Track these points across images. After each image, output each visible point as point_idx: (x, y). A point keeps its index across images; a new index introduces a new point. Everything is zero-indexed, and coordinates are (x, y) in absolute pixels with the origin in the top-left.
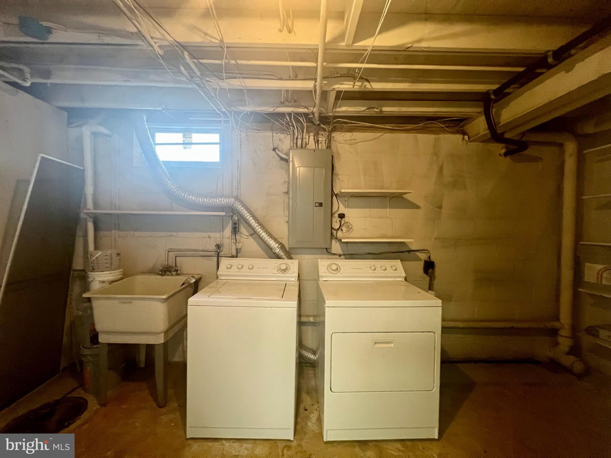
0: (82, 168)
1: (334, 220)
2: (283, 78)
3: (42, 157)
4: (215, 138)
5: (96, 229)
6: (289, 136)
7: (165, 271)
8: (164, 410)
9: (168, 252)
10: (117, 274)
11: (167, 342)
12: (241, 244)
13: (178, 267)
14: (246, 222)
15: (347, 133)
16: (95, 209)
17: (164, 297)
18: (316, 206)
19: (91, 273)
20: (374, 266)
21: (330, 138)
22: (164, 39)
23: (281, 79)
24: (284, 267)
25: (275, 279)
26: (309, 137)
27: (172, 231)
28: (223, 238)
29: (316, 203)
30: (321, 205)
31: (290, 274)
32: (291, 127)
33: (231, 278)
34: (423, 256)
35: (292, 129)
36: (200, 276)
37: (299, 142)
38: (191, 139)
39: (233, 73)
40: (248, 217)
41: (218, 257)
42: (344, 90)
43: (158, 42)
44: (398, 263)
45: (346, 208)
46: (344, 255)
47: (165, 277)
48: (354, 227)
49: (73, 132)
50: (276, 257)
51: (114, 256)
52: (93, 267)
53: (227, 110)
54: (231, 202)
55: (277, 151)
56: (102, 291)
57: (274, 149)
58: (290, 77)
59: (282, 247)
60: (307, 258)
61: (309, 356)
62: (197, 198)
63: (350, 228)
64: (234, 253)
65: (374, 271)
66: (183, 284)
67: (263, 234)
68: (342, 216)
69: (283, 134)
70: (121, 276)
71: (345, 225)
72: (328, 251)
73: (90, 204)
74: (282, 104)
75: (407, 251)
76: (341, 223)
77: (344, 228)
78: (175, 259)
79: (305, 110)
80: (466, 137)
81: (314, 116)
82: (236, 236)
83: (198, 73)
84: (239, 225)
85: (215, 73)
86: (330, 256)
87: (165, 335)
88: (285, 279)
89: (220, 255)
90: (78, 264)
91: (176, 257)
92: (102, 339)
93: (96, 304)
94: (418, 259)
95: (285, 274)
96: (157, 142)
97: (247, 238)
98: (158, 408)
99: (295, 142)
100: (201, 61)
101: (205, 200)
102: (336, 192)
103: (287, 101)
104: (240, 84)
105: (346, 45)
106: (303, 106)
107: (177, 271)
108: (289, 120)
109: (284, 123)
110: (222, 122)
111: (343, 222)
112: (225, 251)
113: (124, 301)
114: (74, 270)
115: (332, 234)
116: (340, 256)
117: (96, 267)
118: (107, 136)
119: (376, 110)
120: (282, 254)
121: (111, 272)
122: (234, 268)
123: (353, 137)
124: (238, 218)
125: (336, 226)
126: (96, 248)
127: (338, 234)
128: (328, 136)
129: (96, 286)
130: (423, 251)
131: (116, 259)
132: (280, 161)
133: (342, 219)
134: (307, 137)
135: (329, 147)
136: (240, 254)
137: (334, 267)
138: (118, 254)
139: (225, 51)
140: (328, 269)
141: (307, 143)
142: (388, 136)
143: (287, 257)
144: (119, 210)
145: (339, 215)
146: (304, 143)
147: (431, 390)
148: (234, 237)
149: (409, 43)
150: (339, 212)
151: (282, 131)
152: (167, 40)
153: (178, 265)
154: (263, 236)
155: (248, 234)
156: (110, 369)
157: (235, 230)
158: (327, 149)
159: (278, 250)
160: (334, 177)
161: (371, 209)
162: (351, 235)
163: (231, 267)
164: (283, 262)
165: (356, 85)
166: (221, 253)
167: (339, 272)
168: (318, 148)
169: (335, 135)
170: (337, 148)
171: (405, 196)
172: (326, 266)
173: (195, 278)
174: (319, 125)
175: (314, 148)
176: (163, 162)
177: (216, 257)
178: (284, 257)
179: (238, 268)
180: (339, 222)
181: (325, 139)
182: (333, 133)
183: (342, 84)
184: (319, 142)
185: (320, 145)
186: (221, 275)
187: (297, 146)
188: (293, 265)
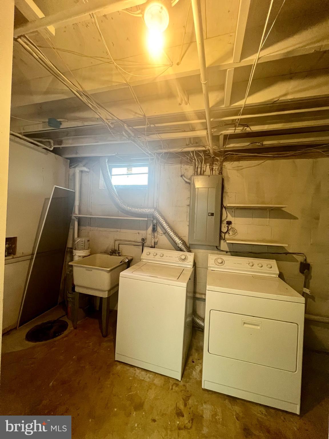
0: (74, 191)
1: (223, 225)
2: (186, 131)
3: (55, 187)
4: (145, 169)
5: (79, 225)
6: (192, 166)
7: (113, 253)
8: (106, 339)
9: (115, 241)
10: (88, 252)
11: (109, 297)
12: (157, 239)
13: (120, 251)
14: (161, 225)
15: (235, 162)
16: (79, 214)
17: (109, 269)
18: (209, 216)
19: (74, 251)
20: (252, 263)
21: (222, 167)
22: (113, 119)
23: (185, 131)
24: (183, 257)
25: (177, 265)
26: (206, 166)
27: (118, 229)
28: (147, 234)
29: (209, 213)
30: (212, 214)
31: (187, 262)
32: (194, 161)
33: (149, 261)
34: (300, 259)
35: (194, 162)
36: (132, 258)
37: (199, 170)
38: (132, 171)
39: (152, 131)
40: (162, 222)
41: (143, 246)
42: (229, 134)
43: (110, 122)
44: (273, 263)
45: (232, 217)
46: (230, 252)
47: (112, 256)
48: (238, 232)
49: (72, 171)
50: (179, 250)
51: (86, 241)
52: (75, 247)
53: (152, 153)
54: (152, 211)
55: (183, 177)
56: (79, 262)
57: (182, 176)
58: (190, 129)
59: (184, 243)
60: (201, 252)
61: (200, 323)
62: (132, 208)
63: (235, 232)
64: (153, 245)
65: (252, 267)
66: (121, 262)
67: (172, 234)
68: (229, 223)
69: (188, 165)
70: (89, 254)
71: (231, 230)
72: (218, 248)
73: (77, 211)
74: (187, 146)
75: (284, 253)
76: (228, 228)
77: (230, 232)
78: (119, 246)
79: (204, 149)
81: (210, 151)
82: (155, 233)
83: (133, 135)
84: (156, 227)
85: (142, 133)
86: (219, 252)
87: (108, 293)
88: (183, 266)
89: (144, 245)
90: (70, 245)
91: (119, 244)
92: (77, 289)
93: (75, 269)
94: (295, 260)
95: (184, 262)
96: (113, 174)
97: (162, 235)
98: (102, 337)
99: (196, 170)
100: (134, 127)
101: (137, 210)
102: (225, 205)
103: (191, 143)
104: (157, 137)
105: (225, 107)
106: (202, 146)
107: (119, 253)
108: (192, 156)
109: (189, 158)
110: (150, 159)
111: (230, 227)
112: (148, 243)
113: (88, 269)
114: (68, 248)
115: (220, 236)
116: (227, 252)
117: (77, 248)
118: (87, 172)
119: (258, 144)
120: (183, 247)
121: (84, 251)
122: (151, 255)
123: (240, 165)
124: (156, 222)
125: (224, 230)
126: (78, 236)
127: (226, 236)
128: (220, 165)
129: (76, 258)
130: (300, 254)
131: (87, 243)
132: (185, 184)
133: (229, 225)
134: (205, 167)
135: (221, 173)
136: (156, 245)
137: (220, 261)
138: (88, 241)
139: (146, 121)
140: (215, 262)
141: (205, 171)
142: (269, 162)
143: (187, 250)
144: (91, 215)
145: (227, 222)
146: (202, 171)
147: (294, 371)
148: (153, 234)
149: (276, 98)
150: (228, 220)
151: (187, 163)
152: (115, 120)
153: (120, 250)
154: (171, 235)
155: (162, 233)
156: (80, 308)
157: (154, 230)
158: (219, 174)
159: (181, 245)
160: (224, 194)
161: (253, 219)
162: (236, 237)
163: (149, 254)
164: (183, 254)
165: (237, 130)
166: (145, 244)
167: (223, 265)
168: (213, 174)
169: (226, 164)
170: (227, 173)
171: (283, 209)
172: (214, 259)
173: (128, 259)
174: (213, 158)
175: (209, 174)
176: (115, 186)
177: (142, 247)
178: (185, 250)
179: (154, 256)
180: (227, 227)
181: (218, 167)
182: (225, 162)
183: (228, 130)
184: (214, 170)
185: (214, 172)
186: (143, 259)
187: (197, 173)
188: (190, 257)
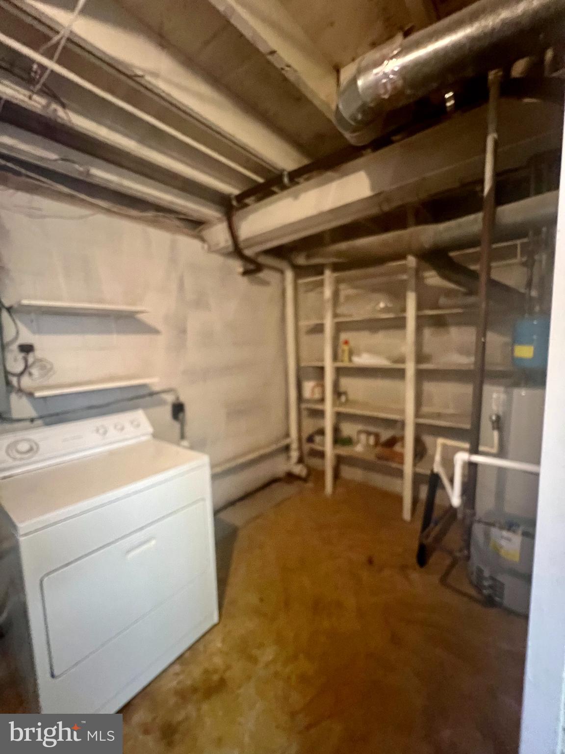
1: (10, 357)
15: (20, 192)
20: (103, 427)
34: (170, 398)
45: (34, 333)
46: (40, 418)
48: (56, 367)
63: (47, 370)
68: (27, 349)
71: (35, 364)
72: (5, 415)
75: (149, 395)
76: (26, 362)
77: (34, 371)
80: (206, 246)
86: (11, 426)
94: (163, 403)
102: (7, 303)
111: (31, 360)
115: (8, 383)
116: (32, 421)
123: (35, 204)
125: (16, 367)
127: (22, 383)
130: (169, 392)
133: (27, 354)
137: (24, 447)
140: (8, 454)
145: (20, 346)
150: (21, 341)
167: (35, 453)
171: (140, 316)
172: (4, 448)
180: (22, 360)
